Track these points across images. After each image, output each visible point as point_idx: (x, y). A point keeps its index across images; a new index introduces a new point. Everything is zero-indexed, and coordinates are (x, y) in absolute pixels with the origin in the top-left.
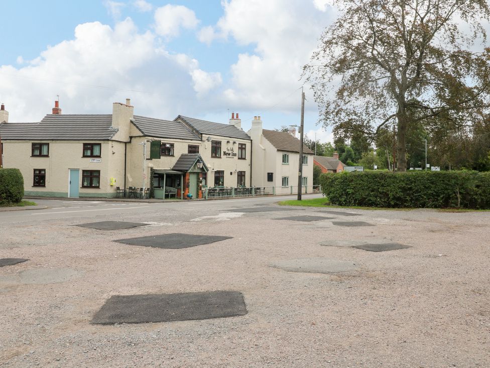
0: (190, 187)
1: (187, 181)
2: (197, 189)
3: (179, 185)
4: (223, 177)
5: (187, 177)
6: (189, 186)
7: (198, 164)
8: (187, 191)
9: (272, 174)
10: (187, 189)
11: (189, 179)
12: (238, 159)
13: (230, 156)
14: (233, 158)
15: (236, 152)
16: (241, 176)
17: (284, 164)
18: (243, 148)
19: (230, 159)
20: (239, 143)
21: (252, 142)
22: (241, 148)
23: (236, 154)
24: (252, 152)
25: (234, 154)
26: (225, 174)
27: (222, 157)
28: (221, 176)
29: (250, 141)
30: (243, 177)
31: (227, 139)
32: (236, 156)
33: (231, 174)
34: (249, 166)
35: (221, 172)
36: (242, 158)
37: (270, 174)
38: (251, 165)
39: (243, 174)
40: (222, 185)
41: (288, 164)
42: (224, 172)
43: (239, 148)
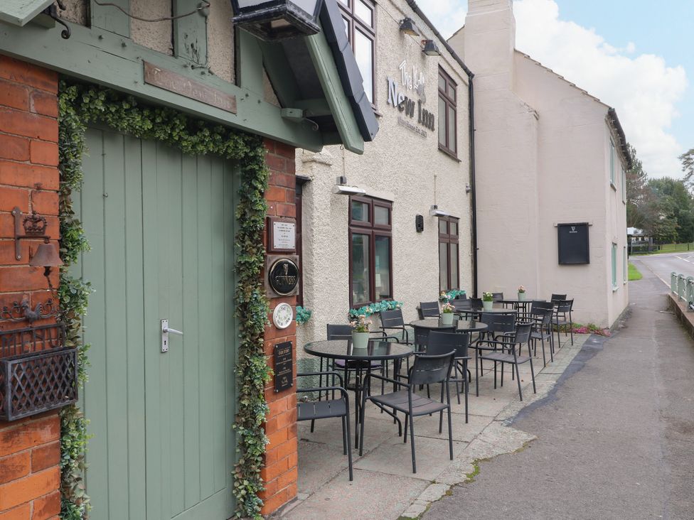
12: (440, 149)
13: (414, 121)
14: (424, 135)
15: (433, 105)
16: (448, 240)
17: (612, 186)
18: (449, 103)
19: (415, 139)
20: (440, 66)
21: (470, 82)
22: (442, 95)
23: (432, 116)
24: (476, 133)
25: (425, 113)
26: (395, 225)
27: (379, 112)
28: (379, 237)
29: (466, 78)
30: (453, 247)
31: (398, 8)
32: (433, 130)
33: (420, 225)
34: (467, 198)
35: (377, 209)
36: (447, 150)
37: (573, 228)
38: (472, 191)
39: (453, 232)
40: (383, 297)
41: (615, 190)
42: (390, 210)
43: (440, 91)
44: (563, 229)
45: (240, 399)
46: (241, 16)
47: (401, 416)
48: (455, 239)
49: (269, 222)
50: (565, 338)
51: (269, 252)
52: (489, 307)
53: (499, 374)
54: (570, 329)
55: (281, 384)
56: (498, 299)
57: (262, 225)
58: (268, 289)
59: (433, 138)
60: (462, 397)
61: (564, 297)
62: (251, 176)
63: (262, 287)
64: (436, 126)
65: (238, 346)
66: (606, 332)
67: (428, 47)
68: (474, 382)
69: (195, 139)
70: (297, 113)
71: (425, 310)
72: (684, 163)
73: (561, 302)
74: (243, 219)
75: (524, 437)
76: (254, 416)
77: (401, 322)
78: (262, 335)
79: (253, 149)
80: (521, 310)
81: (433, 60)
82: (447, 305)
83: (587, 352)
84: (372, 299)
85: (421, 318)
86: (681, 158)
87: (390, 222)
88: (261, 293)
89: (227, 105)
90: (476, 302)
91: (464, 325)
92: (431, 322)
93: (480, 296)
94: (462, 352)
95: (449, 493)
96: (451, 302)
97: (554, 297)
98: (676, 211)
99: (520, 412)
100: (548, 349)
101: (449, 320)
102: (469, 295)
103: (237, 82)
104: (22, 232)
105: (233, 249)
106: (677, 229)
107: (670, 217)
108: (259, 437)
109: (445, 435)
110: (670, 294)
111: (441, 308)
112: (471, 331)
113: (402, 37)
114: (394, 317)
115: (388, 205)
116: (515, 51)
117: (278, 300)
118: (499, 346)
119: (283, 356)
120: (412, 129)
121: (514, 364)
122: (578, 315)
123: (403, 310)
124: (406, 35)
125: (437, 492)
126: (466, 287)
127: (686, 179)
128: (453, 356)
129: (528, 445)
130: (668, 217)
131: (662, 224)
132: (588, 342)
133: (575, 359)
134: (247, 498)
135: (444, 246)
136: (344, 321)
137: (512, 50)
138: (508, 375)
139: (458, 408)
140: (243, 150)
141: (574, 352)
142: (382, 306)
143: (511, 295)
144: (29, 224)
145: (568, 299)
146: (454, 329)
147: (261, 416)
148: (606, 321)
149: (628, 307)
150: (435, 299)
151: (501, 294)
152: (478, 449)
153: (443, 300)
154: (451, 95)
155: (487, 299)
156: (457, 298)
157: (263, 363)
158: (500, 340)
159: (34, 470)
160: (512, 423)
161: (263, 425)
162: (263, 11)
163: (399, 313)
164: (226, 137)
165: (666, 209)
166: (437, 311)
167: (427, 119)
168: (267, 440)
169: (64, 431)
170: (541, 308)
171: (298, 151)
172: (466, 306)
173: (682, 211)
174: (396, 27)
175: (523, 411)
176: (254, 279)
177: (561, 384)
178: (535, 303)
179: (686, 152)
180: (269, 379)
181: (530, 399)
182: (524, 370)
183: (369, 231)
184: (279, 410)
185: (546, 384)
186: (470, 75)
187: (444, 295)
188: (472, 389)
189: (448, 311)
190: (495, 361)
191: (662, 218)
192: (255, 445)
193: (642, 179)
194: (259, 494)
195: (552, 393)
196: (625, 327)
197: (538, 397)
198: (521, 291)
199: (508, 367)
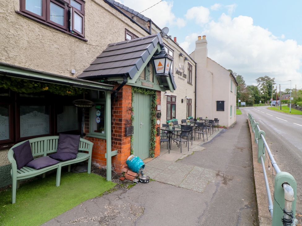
0: (134, 135)
1: (125, 116)
2: (152, 133)
3: (101, 126)
4: (175, 105)
5: (125, 103)
6: (131, 129)
7: (157, 62)
8: (125, 148)
9: (223, 102)
10: (125, 140)
11: (131, 110)
12: (188, 83)
13: (182, 77)
14: (184, 80)
15: (186, 72)
16: (189, 104)
17: (231, 91)
18: (190, 71)
19: (182, 81)
20: (188, 63)
21: (196, 65)
22: (189, 69)
23: (186, 75)
24: (197, 78)
25: (184, 74)
26: (177, 101)
27: (174, 76)
28: (173, 104)
29: (195, 64)
30: (190, 106)
31: (179, 51)
32: (186, 78)
33: (182, 102)
34: (194, 94)
35: (173, 98)
36: (190, 83)
37: (220, 102)
38: (195, 92)
39: (190, 102)
40: (174, 118)
41: (232, 92)
42: (176, 98)
43: (188, 68)
44: (218, 102)
45: (151, 136)
46: (157, 75)
47: (178, 142)
48: (191, 104)
49: (157, 105)
50: (217, 129)
51: (157, 111)
52: (198, 121)
53: (199, 136)
54: (218, 127)
55: (158, 135)
56: (201, 119)
57: (156, 106)
58: (156, 117)
59: (186, 80)
60: (191, 141)
61: (217, 119)
62: (154, 97)
63: (155, 117)
64: (187, 77)
65: (151, 127)
66: (228, 128)
67: (186, 59)
68: (194, 138)
69: (147, 92)
70: (162, 86)
71: (183, 121)
72: (258, 81)
73: (216, 120)
74: (153, 105)
75: (204, 148)
76: (154, 140)
77: (178, 124)
78: (155, 125)
79: (155, 92)
80: (206, 122)
81: (187, 62)
82: (188, 120)
83: (222, 132)
84: (171, 118)
85: (182, 123)
86: (256, 80)
87: (175, 101)
88: (155, 118)
89: (152, 86)
90: (195, 120)
91: (192, 125)
92: (184, 124)
93: (196, 118)
94: (191, 130)
95: (188, 156)
96: (189, 120)
97: (215, 119)
98: (254, 95)
99: (203, 144)
100: (212, 131)
101: (189, 124)
102: (194, 118)
103: (153, 82)
104: (128, 109)
105: (150, 110)
106: (254, 100)
107: (253, 97)
108: (154, 143)
109: (187, 147)
110: (248, 119)
111: (187, 121)
112: (194, 126)
113: (179, 57)
114: (176, 123)
115: (175, 97)
116: (207, 57)
117: (158, 119)
118: (200, 130)
119: (158, 129)
120: (181, 79)
121: (203, 134)
122: (220, 123)
123: (178, 121)
124: (180, 57)
125: (186, 156)
126: (193, 116)
127: (258, 86)
128: (189, 131)
129: (204, 150)
130: (252, 97)
131: (250, 98)
132: (223, 130)
133: (218, 134)
134: (152, 154)
135: (188, 106)
136: (165, 123)
137: (206, 57)
138: (202, 137)
139: (190, 143)
140: (153, 93)
141: (219, 132)
142: (173, 120)
143: (204, 118)
144: (129, 109)
145: (218, 120)
146: (190, 126)
147: (155, 140)
148: (228, 125)
149: (236, 122)
150: (185, 119)
151: (202, 118)
152: (194, 150)
153: (187, 119)
154: (191, 69)
155: (198, 119)
156: (191, 118)
157: (155, 130)
158: (200, 128)
159: (128, 143)
160: (202, 146)
161: (155, 141)
162: (161, 74)
163: (177, 122)
164: (151, 91)
165: (252, 95)
166: (186, 122)
167: (185, 76)
168: (156, 144)
169: (131, 138)
170: (211, 121)
171: (161, 92)
172: (193, 121)
173: (256, 95)
174: (178, 55)
175: (204, 144)
176: (154, 115)
177: (213, 139)
178: (209, 120)
179: (258, 78)
180: (156, 133)
181: (206, 141)
182: (205, 136)
183: (171, 103)
184: (157, 139)
185: (210, 139)
186: (196, 63)
187: (188, 118)
188: (193, 139)
189: (189, 122)
190: (199, 133)
191: (250, 97)
192: (154, 145)
193: (245, 85)
194: (154, 153)
195: (211, 141)
196: (234, 127)
197: (208, 141)
198: (207, 117)
199: (202, 135)
